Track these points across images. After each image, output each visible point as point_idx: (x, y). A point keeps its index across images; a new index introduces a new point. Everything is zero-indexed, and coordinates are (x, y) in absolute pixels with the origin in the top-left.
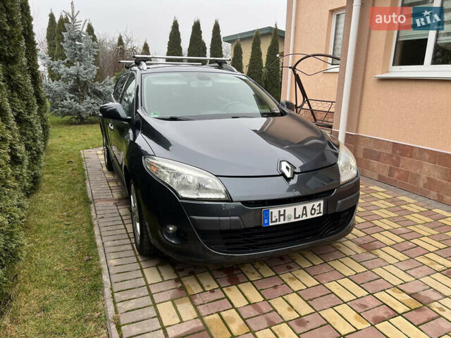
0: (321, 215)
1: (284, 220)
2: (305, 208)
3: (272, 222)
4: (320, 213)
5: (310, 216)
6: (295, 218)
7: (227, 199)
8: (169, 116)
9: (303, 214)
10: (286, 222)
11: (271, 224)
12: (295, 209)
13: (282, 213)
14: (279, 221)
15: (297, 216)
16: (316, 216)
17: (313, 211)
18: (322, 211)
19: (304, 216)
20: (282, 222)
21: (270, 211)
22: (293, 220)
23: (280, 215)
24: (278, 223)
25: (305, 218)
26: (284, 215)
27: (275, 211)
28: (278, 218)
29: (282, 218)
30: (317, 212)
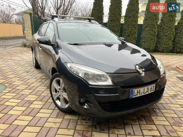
0: (154, 91)
1: (139, 95)
2: (148, 88)
3: (134, 96)
4: (154, 90)
5: (150, 92)
6: (144, 93)
7: (113, 85)
8: (74, 43)
9: (147, 91)
10: (140, 95)
11: (133, 97)
12: (144, 89)
13: (139, 91)
14: (137, 95)
15: (145, 92)
16: (152, 92)
17: (151, 89)
18: (154, 89)
19: (148, 92)
20: (138, 96)
21: (134, 90)
22: (143, 95)
23: (138, 92)
24: (137, 96)
25: (148, 93)
26: (139, 92)
27: (135, 91)
28: (136, 94)
29: (138, 93)
30: (152, 90)
